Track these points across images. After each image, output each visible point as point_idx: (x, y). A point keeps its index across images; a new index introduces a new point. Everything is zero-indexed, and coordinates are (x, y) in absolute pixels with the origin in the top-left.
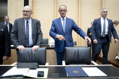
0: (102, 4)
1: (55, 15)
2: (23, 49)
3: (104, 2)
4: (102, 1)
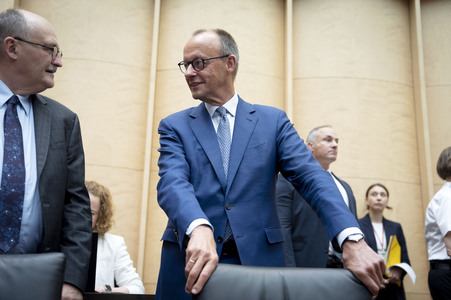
0: (413, 85)
4: (413, 70)
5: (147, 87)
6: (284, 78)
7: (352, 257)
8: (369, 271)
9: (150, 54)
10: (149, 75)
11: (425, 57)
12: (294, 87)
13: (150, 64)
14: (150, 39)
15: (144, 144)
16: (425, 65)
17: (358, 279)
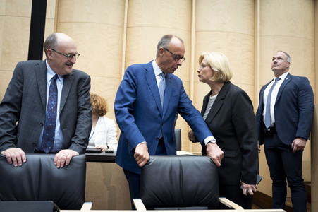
0: (254, 35)
1: (121, 61)
2: (19, 159)
3: (261, 32)
4: (254, 28)
5: (123, 36)
6: (191, 31)
7: (210, 150)
8: (218, 157)
9: (124, 19)
10: (123, 29)
11: (261, 21)
12: (196, 36)
13: (124, 24)
14: (124, 11)
15: (121, 65)
16: (261, 25)
17: (212, 161)
